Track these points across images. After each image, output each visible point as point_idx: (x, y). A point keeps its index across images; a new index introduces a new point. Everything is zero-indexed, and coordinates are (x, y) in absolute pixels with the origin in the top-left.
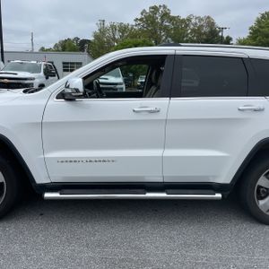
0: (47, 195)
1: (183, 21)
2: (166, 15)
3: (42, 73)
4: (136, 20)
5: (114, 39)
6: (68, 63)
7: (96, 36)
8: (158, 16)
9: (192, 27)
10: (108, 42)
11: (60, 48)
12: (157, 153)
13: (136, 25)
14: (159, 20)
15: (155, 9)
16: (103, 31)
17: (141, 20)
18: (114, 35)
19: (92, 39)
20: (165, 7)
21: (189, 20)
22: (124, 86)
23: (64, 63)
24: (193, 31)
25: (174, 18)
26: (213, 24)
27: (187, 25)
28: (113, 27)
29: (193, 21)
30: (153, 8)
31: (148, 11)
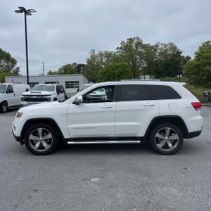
0: (69, 143)
1: (153, 47)
2: (139, 44)
3: (55, 91)
4: (118, 48)
5: (102, 63)
6: (69, 82)
7: (89, 61)
8: (133, 45)
9: (159, 51)
10: (98, 65)
11: (63, 71)
12: (113, 124)
13: (118, 52)
14: (134, 48)
15: (131, 40)
16: (93, 57)
17: (121, 48)
18: (102, 60)
19: (86, 63)
20: (138, 38)
21: (157, 46)
22: (106, 97)
23: (66, 82)
24: (160, 53)
25: (145, 45)
26: (176, 48)
27: (156, 50)
28: (101, 54)
29: (160, 47)
30: (129, 39)
31: (126, 42)
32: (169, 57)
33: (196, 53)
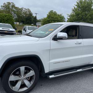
1: (20, 9)
2: (13, 6)
4: (2, 6)
8: (11, 6)
9: (23, 11)
13: (2, 8)
14: (11, 7)
17: (3, 6)
20: (13, 3)
21: (22, 9)
24: (24, 13)
25: (17, 7)
27: (21, 11)
30: (8, 3)
31: (6, 4)
32: (28, 15)
33: (47, 15)
